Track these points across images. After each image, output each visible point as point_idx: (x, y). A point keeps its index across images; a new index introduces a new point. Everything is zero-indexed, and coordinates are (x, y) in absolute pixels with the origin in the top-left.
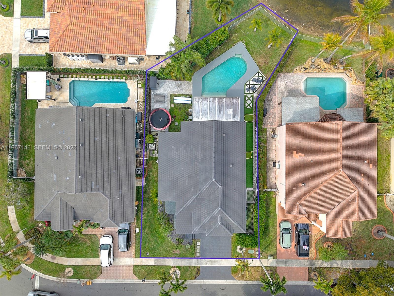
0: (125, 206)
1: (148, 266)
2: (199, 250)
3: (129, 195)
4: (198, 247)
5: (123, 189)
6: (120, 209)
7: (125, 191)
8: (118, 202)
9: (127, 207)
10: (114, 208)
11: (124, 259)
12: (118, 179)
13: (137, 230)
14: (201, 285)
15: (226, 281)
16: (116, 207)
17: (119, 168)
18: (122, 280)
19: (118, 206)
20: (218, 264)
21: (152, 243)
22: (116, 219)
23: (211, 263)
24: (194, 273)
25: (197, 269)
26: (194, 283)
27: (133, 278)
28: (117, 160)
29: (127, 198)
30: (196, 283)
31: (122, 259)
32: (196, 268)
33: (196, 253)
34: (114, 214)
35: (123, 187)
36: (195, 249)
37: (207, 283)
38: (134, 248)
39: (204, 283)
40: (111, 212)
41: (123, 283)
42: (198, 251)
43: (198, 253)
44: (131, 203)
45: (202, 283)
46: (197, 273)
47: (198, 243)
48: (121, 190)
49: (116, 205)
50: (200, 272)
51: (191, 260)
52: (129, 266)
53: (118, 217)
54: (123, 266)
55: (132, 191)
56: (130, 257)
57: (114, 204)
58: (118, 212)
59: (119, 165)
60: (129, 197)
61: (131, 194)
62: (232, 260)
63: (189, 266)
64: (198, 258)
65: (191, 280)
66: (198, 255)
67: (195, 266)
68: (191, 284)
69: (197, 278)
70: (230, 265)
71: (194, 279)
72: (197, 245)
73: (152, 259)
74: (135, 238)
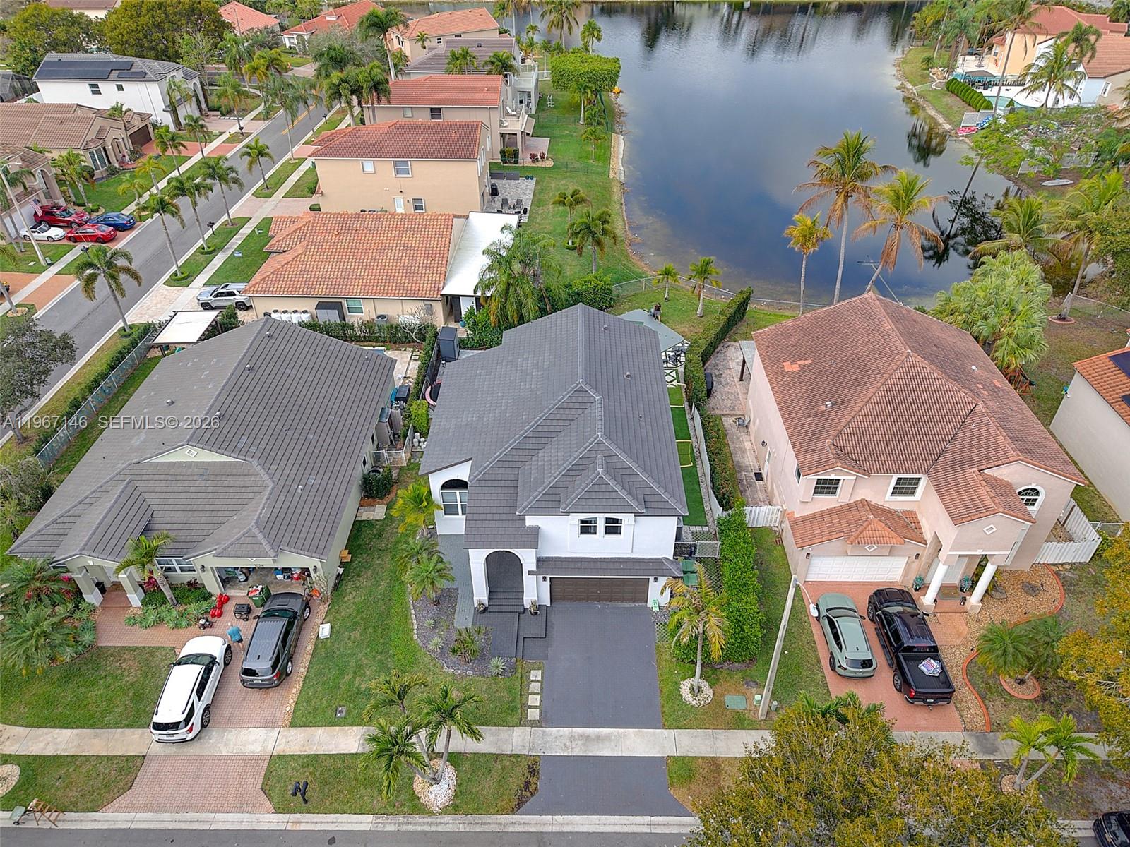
0: (311, 514)
1: (331, 756)
2: (538, 697)
3: (334, 494)
4: (535, 687)
5: (320, 476)
6: (296, 515)
7: (324, 483)
8: (296, 498)
9: (317, 518)
10: (278, 506)
11: (245, 731)
12: (315, 455)
13: (325, 631)
14: (540, 838)
15: (647, 819)
16: (285, 507)
17: (324, 435)
18: (203, 816)
19: (292, 507)
20: (613, 750)
21: (368, 672)
22: (274, 532)
23: (584, 745)
24: (515, 782)
25: (529, 767)
26: (511, 829)
27: (254, 809)
28: (324, 418)
29: (325, 498)
30: (520, 829)
31: (235, 732)
32: (524, 764)
33: (525, 707)
34: (272, 519)
35: (321, 472)
36: (523, 692)
37: (567, 829)
38: (295, 691)
39: (556, 829)
40: (266, 513)
41: (206, 827)
42: (534, 700)
43: (535, 707)
44: (334, 513)
45: (548, 829)
46: (527, 784)
47: (536, 674)
48: (313, 477)
49: (287, 503)
50: (541, 782)
51: (504, 732)
52: (252, 760)
53: (282, 532)
54: (229, 757)
55: (343, 487)
56: (269, 724)
57: (282, 498)
58: (287, 520)
59: (326, 429)
60: (332, 498)
61: (341, 494)
62: (665, 732)
63: (497, 756)
64: (533, 724)
65: (499, 817)
66: (533, 714)
67: (518, 756)
68: (499, 835)
69: (524, 808)
70: (659, 752)
71: (513, 812)
72: (532, 681)
73: (355, 728)
74: (308, 658)
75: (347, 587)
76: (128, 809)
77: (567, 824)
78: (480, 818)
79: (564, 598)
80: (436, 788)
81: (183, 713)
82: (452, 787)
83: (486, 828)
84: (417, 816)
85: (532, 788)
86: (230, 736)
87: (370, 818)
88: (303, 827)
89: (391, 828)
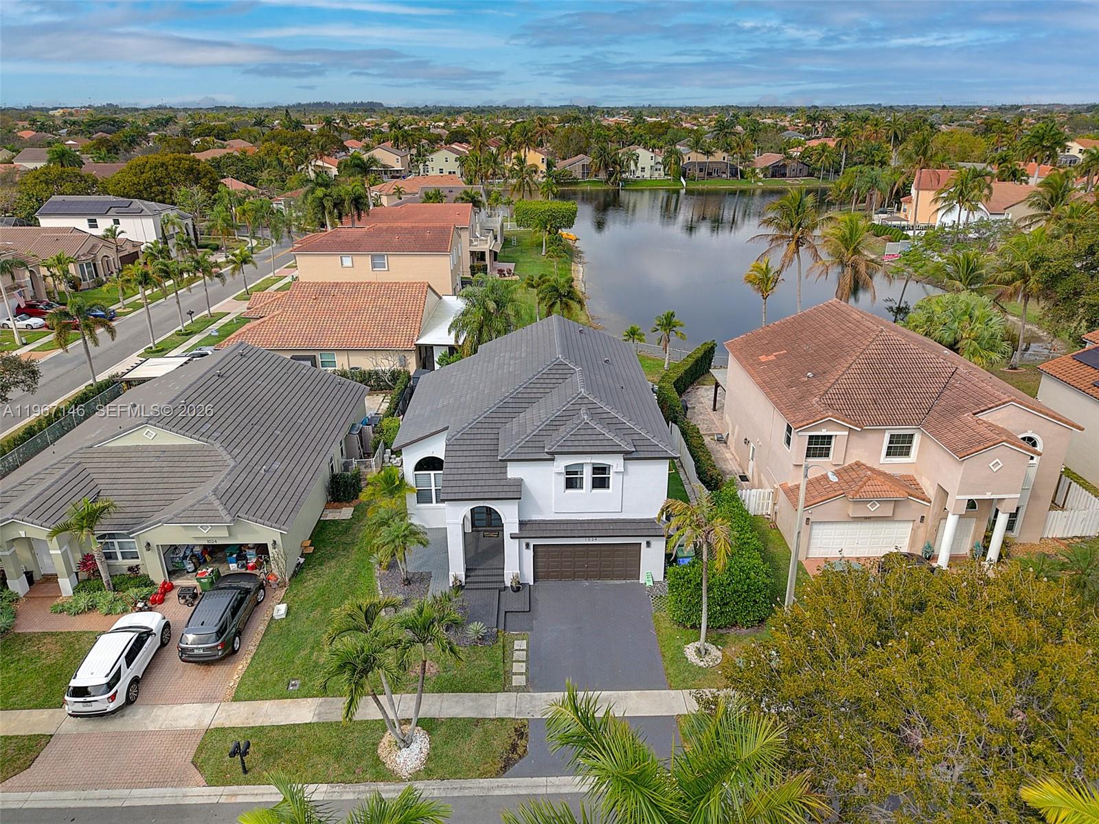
0: (274, 492)
1: (278, 727)
2: (524, 664)
3: (299, 479)
4: (519, 655)
5: (285, 463)
6: (258, 490)
7: (290, 469)
8: (258, 477)
9: (280, 496)
11: (179, 707)
12: (281, 446)
13: (281, 610)
16: (246, 483)
17: (291, 433)
19: (254, 483)
22: (232, 501)
24: (500, 744)
25: (516, 730)
26: (497, 792)
29: (290, 480)
30: (508, 792)
31: (167, 707)
32: (510, 727)
33: (508, 674)
34: (231, 490)
35: (287, 460)
36: (506, 660)
38: (242, 667)
39: (550, 790)
40: (225, 485)
41: (119, 804)
42: (519, 667)
43: (521, 674)
44: (298, 494)
45: (542, 791)
46: (514, 747)
47: (520, 644)
48: (278, 462)
49: (249, 480)
50: (531, 744)
51: (485, 698)
52: (184, 734)
53: (240, 502)
54: (155, 733)
55: (309, 475)
56: (207, 699)
57: (243, 475)
58: (248, 493)
59: (295, 428)
60: (297, 482)
61: (307, 480)
62: (673, 692)
63: (478, 720)
64: (518, 689)
65: (481, 780)
66: (518, 681)
67: (503, 719)
68: (482, 799)
69: (511, 770)
70: (667, 711)
71: (498, 775)
72: (517, 650)
73: (309, 700)
74: (260, 637)
75: (308, 574)
76: (23, 789)
77: (565, 785)
78: (458, 783)
79: (548, 577)
80: (405, 752)
81: (107, 676)
82: (424, 750)
83: (466, 793)
84: (382, 783)
85: (520, 750)
86: (159, 713)
87: (324, 787)
88: (240, 799)
89: (351, 796)
